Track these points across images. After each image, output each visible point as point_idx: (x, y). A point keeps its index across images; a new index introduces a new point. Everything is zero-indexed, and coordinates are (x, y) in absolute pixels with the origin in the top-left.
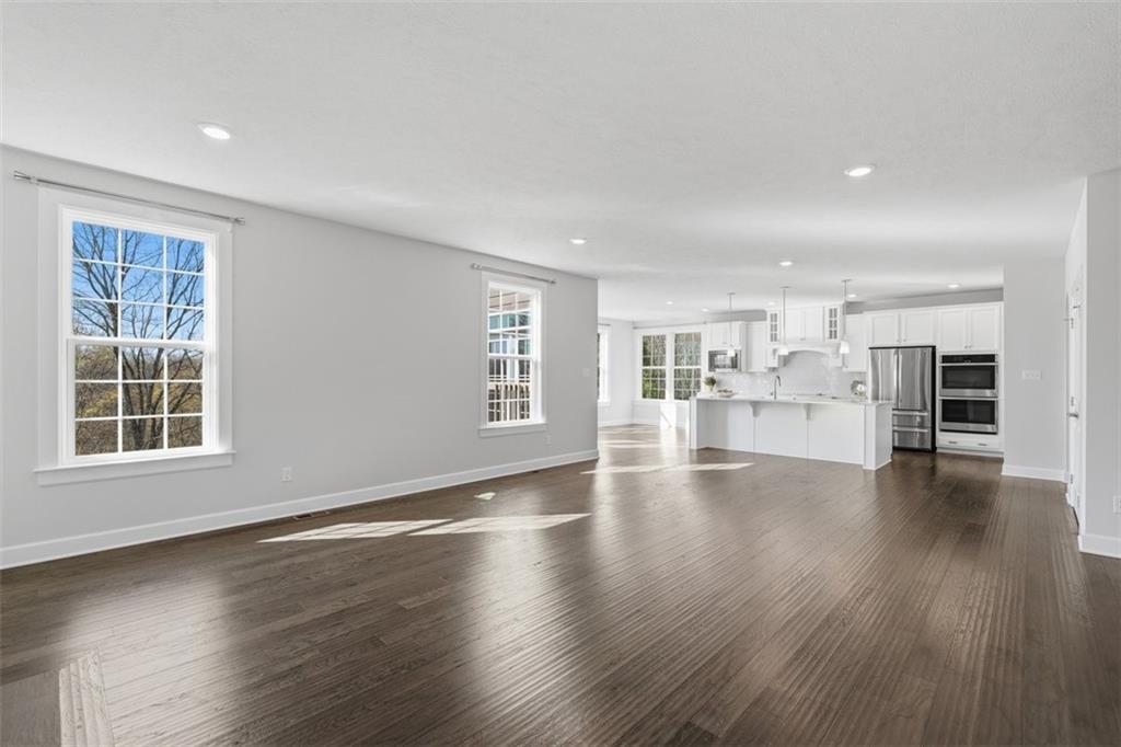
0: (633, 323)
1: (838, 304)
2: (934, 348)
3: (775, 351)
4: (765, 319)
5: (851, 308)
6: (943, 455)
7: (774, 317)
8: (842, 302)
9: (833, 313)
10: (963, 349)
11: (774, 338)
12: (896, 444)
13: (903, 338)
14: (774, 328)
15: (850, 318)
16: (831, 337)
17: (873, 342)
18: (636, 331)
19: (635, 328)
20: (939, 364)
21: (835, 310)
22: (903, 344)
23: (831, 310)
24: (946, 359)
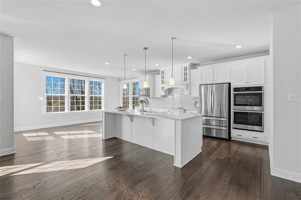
0: (119, 78)
1: (187, 65)
2: (230, 84)
3: (163, 88)
4: (160, 74)
5: (194, 66)
6: (235, 142)
7: (163, 72)
8: (189, 64)
9: (185, 69)
10: (245, 84)
11: (163, 82)
12: (205, 134)
13: (215, 79)
14: (163, 77)
15: (193, 71)
16: (185, 81)
17: (201, 82)
18: (120, 81)
19: (120, 80)
20: (232, 92)
21: (186, 67)
22: (215, 82)
23: (185, 68)
24: (236, 89)
